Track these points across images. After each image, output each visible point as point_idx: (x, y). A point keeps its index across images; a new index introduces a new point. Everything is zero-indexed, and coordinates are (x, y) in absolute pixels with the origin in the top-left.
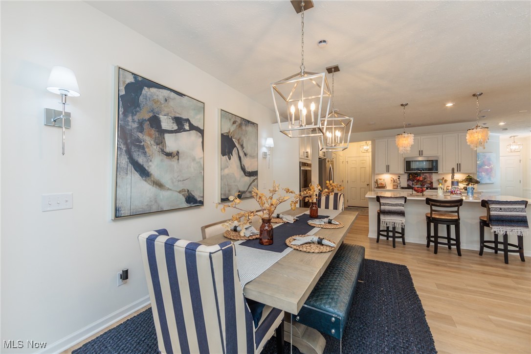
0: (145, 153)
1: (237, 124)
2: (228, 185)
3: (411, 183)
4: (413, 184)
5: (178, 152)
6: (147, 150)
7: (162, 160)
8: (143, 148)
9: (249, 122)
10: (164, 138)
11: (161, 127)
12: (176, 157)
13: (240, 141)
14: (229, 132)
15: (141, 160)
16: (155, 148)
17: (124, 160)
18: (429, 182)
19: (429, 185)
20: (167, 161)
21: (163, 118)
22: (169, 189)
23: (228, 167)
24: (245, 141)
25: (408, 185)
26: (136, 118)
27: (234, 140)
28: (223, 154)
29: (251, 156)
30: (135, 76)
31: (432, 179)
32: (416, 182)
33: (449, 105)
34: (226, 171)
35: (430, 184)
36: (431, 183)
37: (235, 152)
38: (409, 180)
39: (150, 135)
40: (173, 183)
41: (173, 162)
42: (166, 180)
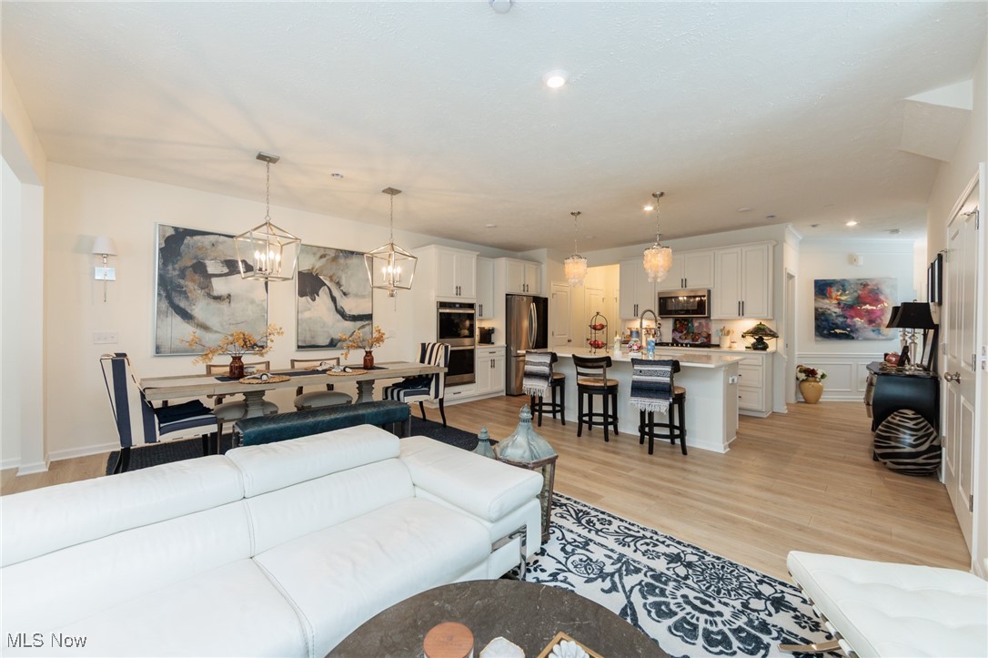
0: (187, 298)
1: (328, 257)
2: (310, 330)
3: (678, 335)
4: (680, 338)
5: (229, 296)
6: (189, 294)
7: (208, 304)
8: (185, 293)
9: (352, 253)
10: (211, 282)
11: (207, 271)
12: (228, 300)
13: (334, 278)
14: (313, 269)
15: (183, 304)
16: (200, 292)
17: (165, 304)
18: (705, 335)
19: (705, 340)
20: (214, 304)
21: (208, 263)
22: (216, 332)
23: (309, 309)
24: (343, 277)
25: (673, 339)
26: (177, 266)
27: (321, 277)
28: (302, 294)
29: (356, 296)
30: (176, 229)
31: (709, 329)
32: (685, 335)
33: (649, 208)
34: (307, 315)
35: (706, 338)
36: (709, 336)
37: (323, 292)
38: (674, 330)
39: (193, 281)
40: (222, 326)
41: (224, 306)
42: (213, 322)
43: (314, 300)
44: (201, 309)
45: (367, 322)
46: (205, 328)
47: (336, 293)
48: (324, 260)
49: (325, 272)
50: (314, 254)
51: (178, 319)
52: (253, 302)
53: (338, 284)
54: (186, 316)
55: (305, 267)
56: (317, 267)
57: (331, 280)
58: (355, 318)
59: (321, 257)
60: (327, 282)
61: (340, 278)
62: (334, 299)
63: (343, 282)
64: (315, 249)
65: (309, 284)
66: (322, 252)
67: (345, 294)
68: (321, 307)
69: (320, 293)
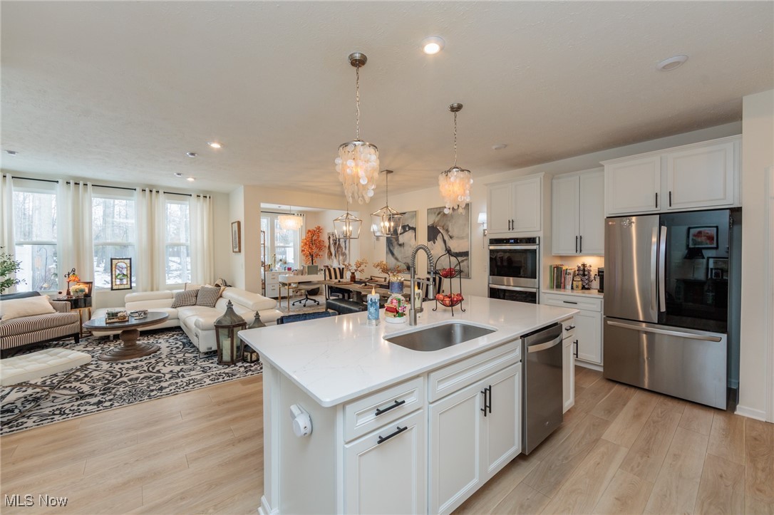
0: (393, 246)
7: (398, 248)
10: (398, 237)
11: (397, 233)
12: (403, 246)
13: (445, 227)
14: (434, 223)
15: (392, 250)
16: (396, 243)
17: (388, 250)
22: (400, 261)
23: (432, 249)
24: (450, 226)
27: (438, 228)
28: (429, 239)
42: (399, 257)
43: (434, 243)
44: (396, 250)
45: (465, 258)
46: (397, 259)
47: (446, 238)
48: (440, 215)
49: (440, 224)
50: (435, 213)
51: (390, 255)
52: (411, 246)
53: (447, 231)
54: (393, 254)
55: (430, 223)
56: (436, 221)
57: (443, 229)
58: (457, 255)
59: (438, 214)
60: (441, 231)
61: (448, 226)
62: (445, 241)
63: (450, 229)
64: (435, 210)
65: (433, 233)
66: (438, 211)
67: (451, 237)
68: (438, 248)
69: (438, 238)
